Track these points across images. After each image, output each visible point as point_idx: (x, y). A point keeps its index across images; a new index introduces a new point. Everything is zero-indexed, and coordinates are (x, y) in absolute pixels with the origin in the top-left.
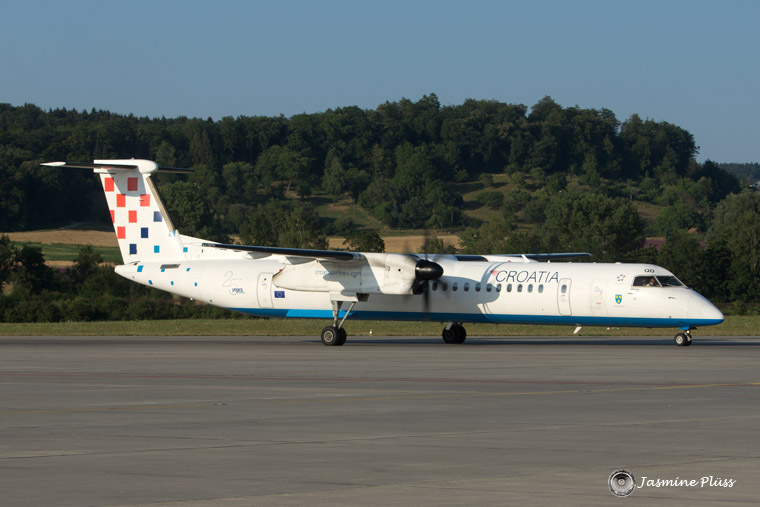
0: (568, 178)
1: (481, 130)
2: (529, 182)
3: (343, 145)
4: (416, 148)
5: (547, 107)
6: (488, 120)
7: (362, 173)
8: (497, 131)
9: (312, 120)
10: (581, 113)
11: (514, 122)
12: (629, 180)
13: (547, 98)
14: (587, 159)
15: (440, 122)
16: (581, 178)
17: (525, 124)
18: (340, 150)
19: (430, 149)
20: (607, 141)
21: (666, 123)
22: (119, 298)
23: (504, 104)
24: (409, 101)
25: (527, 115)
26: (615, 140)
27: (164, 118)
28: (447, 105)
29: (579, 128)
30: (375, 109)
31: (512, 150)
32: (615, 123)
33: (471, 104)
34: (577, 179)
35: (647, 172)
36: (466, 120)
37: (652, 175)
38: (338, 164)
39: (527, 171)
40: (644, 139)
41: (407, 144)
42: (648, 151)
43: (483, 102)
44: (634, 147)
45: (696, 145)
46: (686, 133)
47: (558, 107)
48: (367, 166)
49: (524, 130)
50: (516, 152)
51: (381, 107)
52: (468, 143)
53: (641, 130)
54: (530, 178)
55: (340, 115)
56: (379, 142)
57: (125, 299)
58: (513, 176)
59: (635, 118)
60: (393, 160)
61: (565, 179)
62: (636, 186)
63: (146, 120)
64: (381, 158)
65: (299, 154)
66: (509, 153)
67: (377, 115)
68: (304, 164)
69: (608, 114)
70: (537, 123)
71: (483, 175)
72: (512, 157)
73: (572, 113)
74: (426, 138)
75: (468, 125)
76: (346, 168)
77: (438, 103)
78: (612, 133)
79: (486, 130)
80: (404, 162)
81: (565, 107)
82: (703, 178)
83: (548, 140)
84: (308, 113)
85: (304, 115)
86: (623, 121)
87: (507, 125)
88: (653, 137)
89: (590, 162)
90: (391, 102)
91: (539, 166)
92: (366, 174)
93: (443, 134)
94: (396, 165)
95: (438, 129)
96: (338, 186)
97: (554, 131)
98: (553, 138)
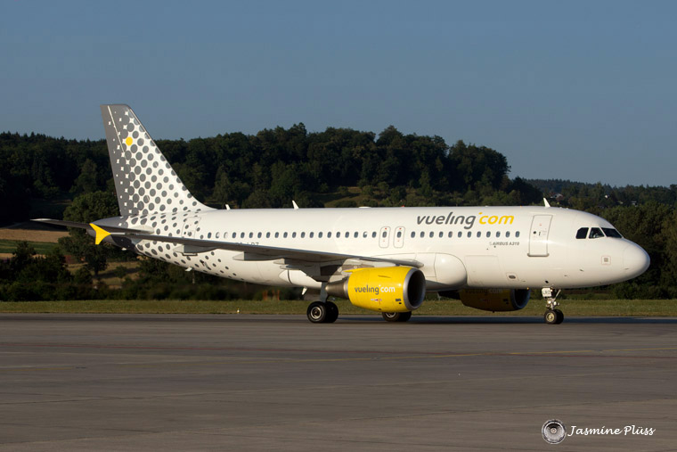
0: (407, 190)
1: (340, 152)
2: (377, 193)
3: (229, 163)
4: (288, 166)
5: (391, 134)
6: (345, 144)
7: (245, 185)
8: (351, 153)
9: (206, 143)
10: (418, 139)
11: (365, 145)
12: (455, 193)
13: (391, 127)
14: (423, 176)
15: (306, 145)
16: (418, 190)
17: (374, 148)
18: (227, 166)
19: (298, 167)
20: (438, 161)
21: (484, 147)
22: (49, 283)
23: (358, 132)
24: (282, 129)
25: (375, 141)
26: (444, 160)
27: (88, 140)
28: (312, 132)
29: (416, 151)
30: (255, 135)
31: (364, 168)
32: (445, 147)
33: (331, 131)
34: (414, 191)
35: (470, 186)
36: (327, 144)
37: (473, 188)
38: (226, 178)
39: (375, 185)
40: (467, 160)
41: (281, 163)
42: (470, 169)
43: (340, 130)
44: (460, 166)
45: (508, 165)
46: (500, 155)
47: (400, 134)
48: (249, 180)
49: (373, 152)
50: (366, 170)
51: (260, 133)
52: (328, 162)
53: (465, 153)
54: (378, 190)
55: (227, 139)
56: (259, 161)
57: (54, 285)
58: (364, 188)
59: (461, 143)
60: (270, 175)
61: (404, 191)
62: (461, 197)
63: (74, 142)
64: (260, 174)
65: (195, 170)
66: (361, 170)
67: (257, 140)
68: (199, 178)
69: (439, 140)
70: (383, 147)
71: (340, 187)
72: (363, 173)
73: (411, 138)
74: (295, 158)
75: (329, 147)
76: (232, 181)
77: (305, 131)
78: (442, 155)
79: (343, 152)
80: (278, 177)
81: (405, 134)
82: (513, 191)
83: (391, 160)
84: (203, 138)
85: (200, 139)
86: (451, 146)
87: (360, 148)
88: (474, 158)
89: (424, 178)
90: (268, 129)
91: (385, 180)
92: (248, 186)
93: (309, 155)
94: (272, 179)
95: (305, 151)
96: (226, 195)
97: (396, 153)
98: (396, 158)
